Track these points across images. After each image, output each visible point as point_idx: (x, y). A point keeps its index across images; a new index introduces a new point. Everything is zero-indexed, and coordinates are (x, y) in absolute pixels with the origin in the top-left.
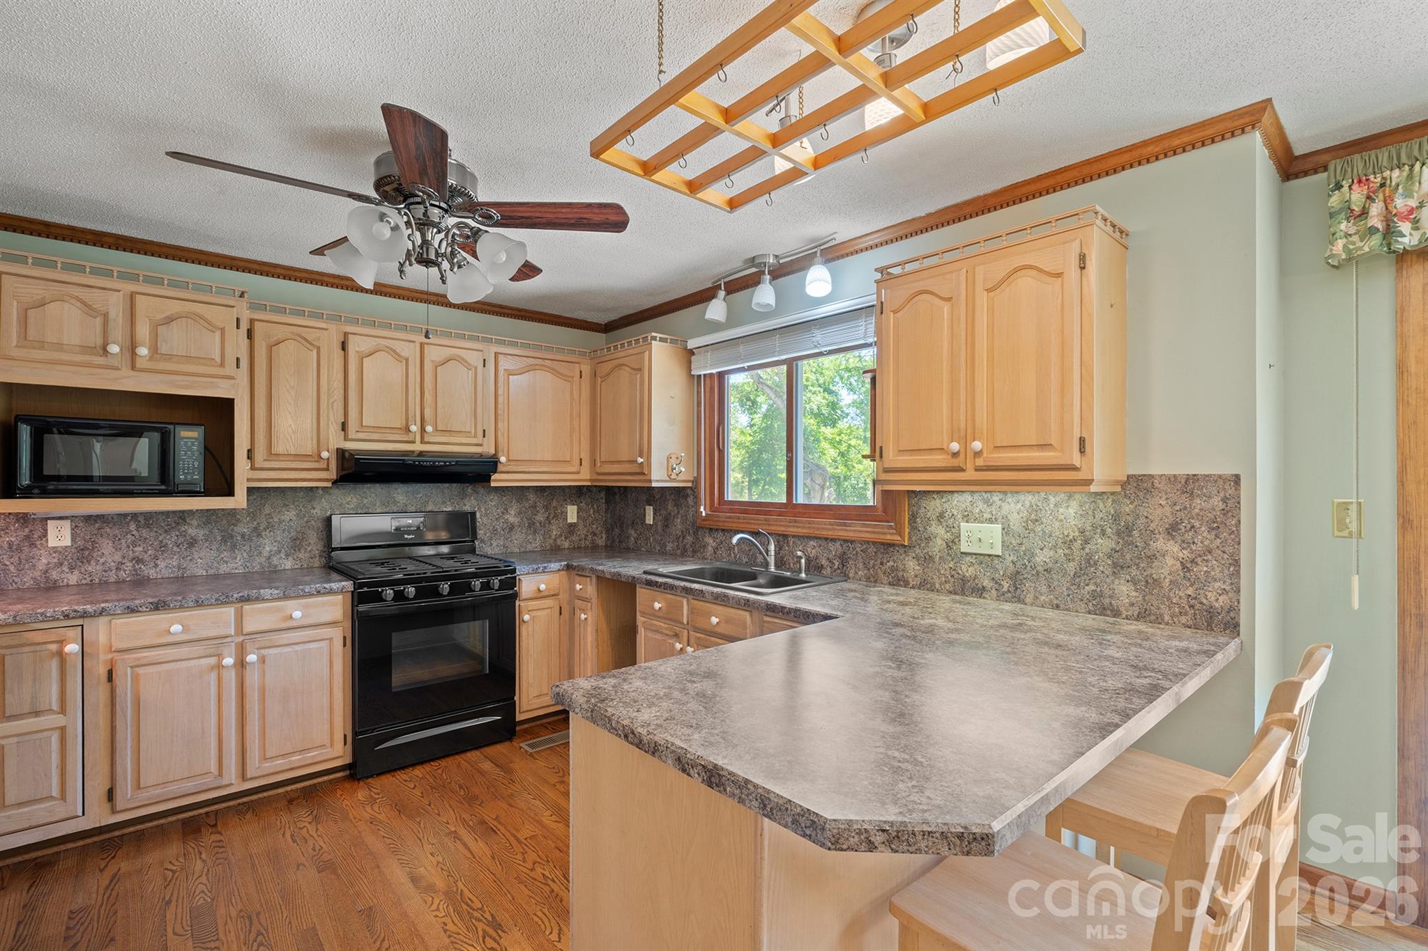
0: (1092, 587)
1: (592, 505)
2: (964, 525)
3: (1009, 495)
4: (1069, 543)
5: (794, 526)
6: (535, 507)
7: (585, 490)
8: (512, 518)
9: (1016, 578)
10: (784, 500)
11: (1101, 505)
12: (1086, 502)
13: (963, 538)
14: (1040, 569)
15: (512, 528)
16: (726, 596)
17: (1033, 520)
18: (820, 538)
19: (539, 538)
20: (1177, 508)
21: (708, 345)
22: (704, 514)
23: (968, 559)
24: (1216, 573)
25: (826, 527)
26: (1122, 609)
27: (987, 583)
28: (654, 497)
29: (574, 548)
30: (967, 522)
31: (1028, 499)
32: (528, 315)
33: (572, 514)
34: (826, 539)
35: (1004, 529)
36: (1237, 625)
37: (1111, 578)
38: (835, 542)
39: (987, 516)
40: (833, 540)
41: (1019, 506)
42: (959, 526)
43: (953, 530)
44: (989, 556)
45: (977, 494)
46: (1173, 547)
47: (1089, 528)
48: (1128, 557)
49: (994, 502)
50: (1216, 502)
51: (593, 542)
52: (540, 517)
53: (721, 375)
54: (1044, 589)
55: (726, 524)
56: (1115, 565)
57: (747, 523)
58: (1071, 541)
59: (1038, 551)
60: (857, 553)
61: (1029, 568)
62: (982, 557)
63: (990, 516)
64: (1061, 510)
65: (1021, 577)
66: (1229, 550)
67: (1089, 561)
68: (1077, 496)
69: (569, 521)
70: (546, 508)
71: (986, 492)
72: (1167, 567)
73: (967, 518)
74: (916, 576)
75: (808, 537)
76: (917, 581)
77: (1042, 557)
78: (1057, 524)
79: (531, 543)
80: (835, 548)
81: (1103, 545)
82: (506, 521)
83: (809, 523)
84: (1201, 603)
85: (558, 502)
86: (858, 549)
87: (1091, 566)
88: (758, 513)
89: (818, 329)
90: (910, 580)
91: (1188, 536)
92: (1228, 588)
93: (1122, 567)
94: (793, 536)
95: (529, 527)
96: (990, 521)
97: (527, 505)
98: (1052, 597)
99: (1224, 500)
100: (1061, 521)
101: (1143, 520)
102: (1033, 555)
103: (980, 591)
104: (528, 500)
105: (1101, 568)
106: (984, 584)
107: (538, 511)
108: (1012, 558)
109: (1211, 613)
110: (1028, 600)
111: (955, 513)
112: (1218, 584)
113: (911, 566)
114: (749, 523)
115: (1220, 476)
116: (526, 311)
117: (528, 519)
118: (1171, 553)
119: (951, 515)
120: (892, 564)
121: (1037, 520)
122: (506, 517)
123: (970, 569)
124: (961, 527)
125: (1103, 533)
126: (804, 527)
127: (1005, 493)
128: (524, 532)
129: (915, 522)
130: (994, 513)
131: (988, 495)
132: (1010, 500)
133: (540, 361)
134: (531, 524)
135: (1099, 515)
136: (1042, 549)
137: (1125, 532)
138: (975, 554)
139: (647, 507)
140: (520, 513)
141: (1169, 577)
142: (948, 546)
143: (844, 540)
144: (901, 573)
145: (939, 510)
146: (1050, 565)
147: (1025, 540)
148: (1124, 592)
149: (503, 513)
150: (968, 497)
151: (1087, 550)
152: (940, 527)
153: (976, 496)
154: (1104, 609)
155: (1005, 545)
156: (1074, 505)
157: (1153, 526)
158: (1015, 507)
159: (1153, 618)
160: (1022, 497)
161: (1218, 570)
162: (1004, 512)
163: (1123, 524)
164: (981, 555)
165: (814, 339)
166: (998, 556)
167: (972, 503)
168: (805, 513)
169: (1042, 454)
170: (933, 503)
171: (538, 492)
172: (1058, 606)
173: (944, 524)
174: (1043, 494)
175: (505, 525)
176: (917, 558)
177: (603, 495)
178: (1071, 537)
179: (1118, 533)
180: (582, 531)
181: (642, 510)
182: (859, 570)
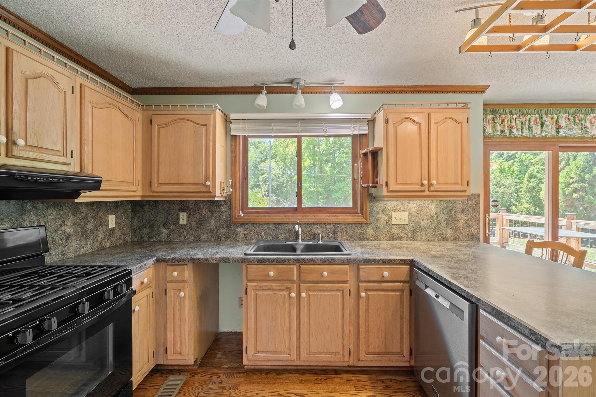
0: (440, 232)
1: (124, 214)
2: (393, 213)
3: (411, 201)
4: (432, 217)
5: (306, 219)
6: (87, 218)
7: (119, 203)
8: (68, 229)
9: (414, 232)
10: (296, 206)
11: (442, 204)
12: (437, 203)
13: (393, 219)
14: (422, 227)
15: (68, 237)
16: (334, 260)
17: (420, 210)
18: (321, 223)
19: (89, 242)
20: (464, 204)
21: (246, 119)
22: (242, 216)
23: (395, 226)
24: (474, 224)
25: (324, 217)
26: (449, 238)
27: (403, 235)
28: (188, 207)
29: (113, 247)
30: (395, 212)
31: (418, 203)
32: (83, 62)
33: (112, 221)
34: (325, 224)
35: (409, 214)
36: (479, 238)
37: (446, 228)
38: (330, 225)
39: (403, 209)
40: (329, 224)
41: (415, 205)
42: (391, 214)
43: (389, 216)
44: (404, 224)
45: (398, 201)
46: (463, 217)
47: (439, 212)
48: (450, 221)
49: (405, 204)
50: (474, 202)
51: (124, 240)
52: (90, 226)
53: (246, 138)
54: (424, 235)
55: (256, 220)
56: (447, 224)
57: (272, 219)
58: (433, 217)
59: (422, 221)
60: (342, 229)
61: (418, 228)
62: (401, 225)
63: (404, 209)
64: (430, 206)
65: (416, 231)
66: (477, 216)
67: (439, 223)
68: (435, 201)
69: (110, 227)
70: (95, 218)
71: (402, 200)
72: (461, 223)
73: (394, 210)
74: (372, 236)
75: (313, 224)
76: (373, 238)
77: (423, 223)
78: (428, 211)
79: (83, 247)
80: (330, 228)
81: (443, 217)
82: (64, 232)
83: (315, 217)
84: (470, 233)
85: (103, 213)
86: (343, 227)
87: (439, 225)
88: (278, 213)
89: (326, 124)
90: (370, 238)
91: (467, 213)
92: (477, 228)
93: (449, 224)
94: (304, 224)
95: (82, 234)
96: (404, 211)
97: (80, 217)
98: (427, 237)
99: (476, 201)
100: (430, 210)
101: (455, 208)
102: (420, 223)
103: (400, 238)
104: (81, 213)
105: (442, 225)
106: (402, 236)
107: (89, 221)
108: (412, 224)
109: (473, 235)
110: (418, 239)
111: (390, 209)
112: (474, 227)
113: (370, 232)
114: (274, 219)
115: (475, 194)
116: (82, 57)
117: (81, 229)
118: (462, 218)
119: (388, 209)
120: (361, 232)
121: (421, 210)
122: (63, 228)
123: (396, 231)
124: (393, 214)
125: (443, 213)
126: (312, 219)
127: (409, 200)
128: (78, 239)
129: (372, 213)
130: (405, 208)
131: (403, 201)
132: (411, 203)
133: (115, 103)
134: (84, 232)
135: (442, 207)
136: (423, 220)
137: (449, 213)
138: (398, 224)
139: (181, 214)
140: (75, 224)
141: (462, 226)
142: (386, 222)
143: (335, 224)
144: (365, 235)
145: (383, 208)
146: (426, 226)
147: (417, 218)
148: (449, 232)
149: (61, 225)
150: (395, 202)
151: (438, 220)
152: (383, 215)
153: (398, 202)
154: (443, 239)
155: (410, 220)
156: (434, 204)
157: (458, 210)
158: (413, 205)
159: (458, 239)
160: (416, 202)
161: (474, 222)
162: (409, 208)
163: (449, 210)
164: (401, 224)
165: (324, 128)
166: (407, 224)
167: (397, 205)
168: (311, 212)
169: (455, 186)
170: (380, 205)
171: (89, 207)
172: (429, 240)
173: (385, 213)
174: (423, 201)
175: (63, 236)
176: (373, 228)
177: (130, 206)
178: (433, 215)
179: (448, 213)
180: (118, 234)
181: (175, 215)
182: (344, 236)
